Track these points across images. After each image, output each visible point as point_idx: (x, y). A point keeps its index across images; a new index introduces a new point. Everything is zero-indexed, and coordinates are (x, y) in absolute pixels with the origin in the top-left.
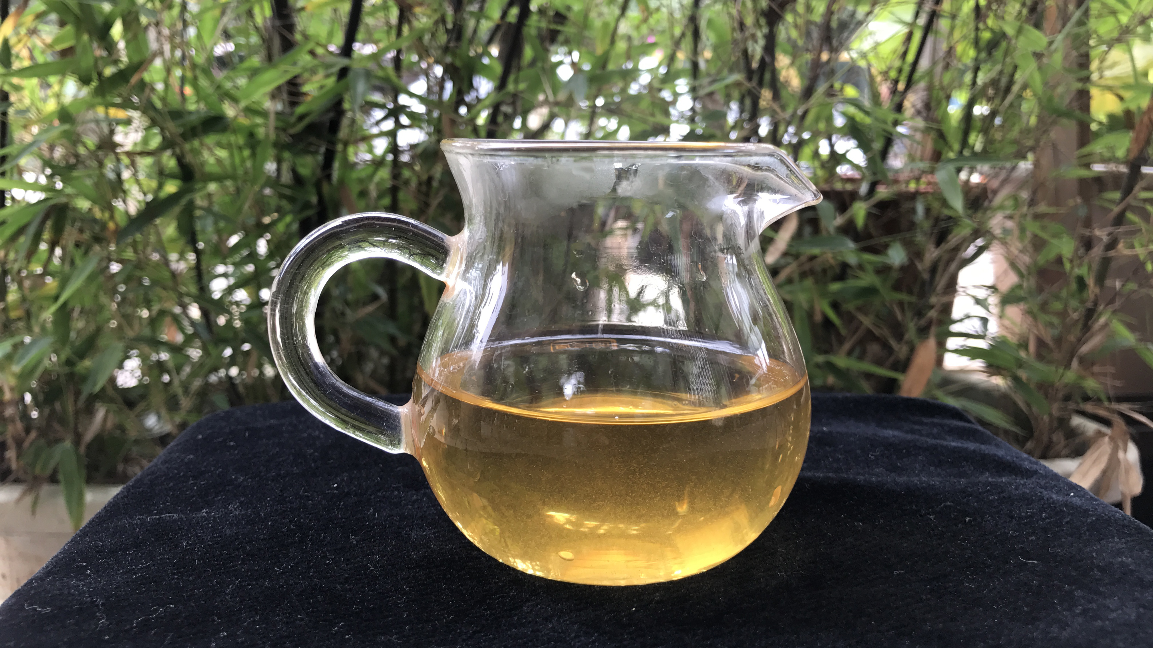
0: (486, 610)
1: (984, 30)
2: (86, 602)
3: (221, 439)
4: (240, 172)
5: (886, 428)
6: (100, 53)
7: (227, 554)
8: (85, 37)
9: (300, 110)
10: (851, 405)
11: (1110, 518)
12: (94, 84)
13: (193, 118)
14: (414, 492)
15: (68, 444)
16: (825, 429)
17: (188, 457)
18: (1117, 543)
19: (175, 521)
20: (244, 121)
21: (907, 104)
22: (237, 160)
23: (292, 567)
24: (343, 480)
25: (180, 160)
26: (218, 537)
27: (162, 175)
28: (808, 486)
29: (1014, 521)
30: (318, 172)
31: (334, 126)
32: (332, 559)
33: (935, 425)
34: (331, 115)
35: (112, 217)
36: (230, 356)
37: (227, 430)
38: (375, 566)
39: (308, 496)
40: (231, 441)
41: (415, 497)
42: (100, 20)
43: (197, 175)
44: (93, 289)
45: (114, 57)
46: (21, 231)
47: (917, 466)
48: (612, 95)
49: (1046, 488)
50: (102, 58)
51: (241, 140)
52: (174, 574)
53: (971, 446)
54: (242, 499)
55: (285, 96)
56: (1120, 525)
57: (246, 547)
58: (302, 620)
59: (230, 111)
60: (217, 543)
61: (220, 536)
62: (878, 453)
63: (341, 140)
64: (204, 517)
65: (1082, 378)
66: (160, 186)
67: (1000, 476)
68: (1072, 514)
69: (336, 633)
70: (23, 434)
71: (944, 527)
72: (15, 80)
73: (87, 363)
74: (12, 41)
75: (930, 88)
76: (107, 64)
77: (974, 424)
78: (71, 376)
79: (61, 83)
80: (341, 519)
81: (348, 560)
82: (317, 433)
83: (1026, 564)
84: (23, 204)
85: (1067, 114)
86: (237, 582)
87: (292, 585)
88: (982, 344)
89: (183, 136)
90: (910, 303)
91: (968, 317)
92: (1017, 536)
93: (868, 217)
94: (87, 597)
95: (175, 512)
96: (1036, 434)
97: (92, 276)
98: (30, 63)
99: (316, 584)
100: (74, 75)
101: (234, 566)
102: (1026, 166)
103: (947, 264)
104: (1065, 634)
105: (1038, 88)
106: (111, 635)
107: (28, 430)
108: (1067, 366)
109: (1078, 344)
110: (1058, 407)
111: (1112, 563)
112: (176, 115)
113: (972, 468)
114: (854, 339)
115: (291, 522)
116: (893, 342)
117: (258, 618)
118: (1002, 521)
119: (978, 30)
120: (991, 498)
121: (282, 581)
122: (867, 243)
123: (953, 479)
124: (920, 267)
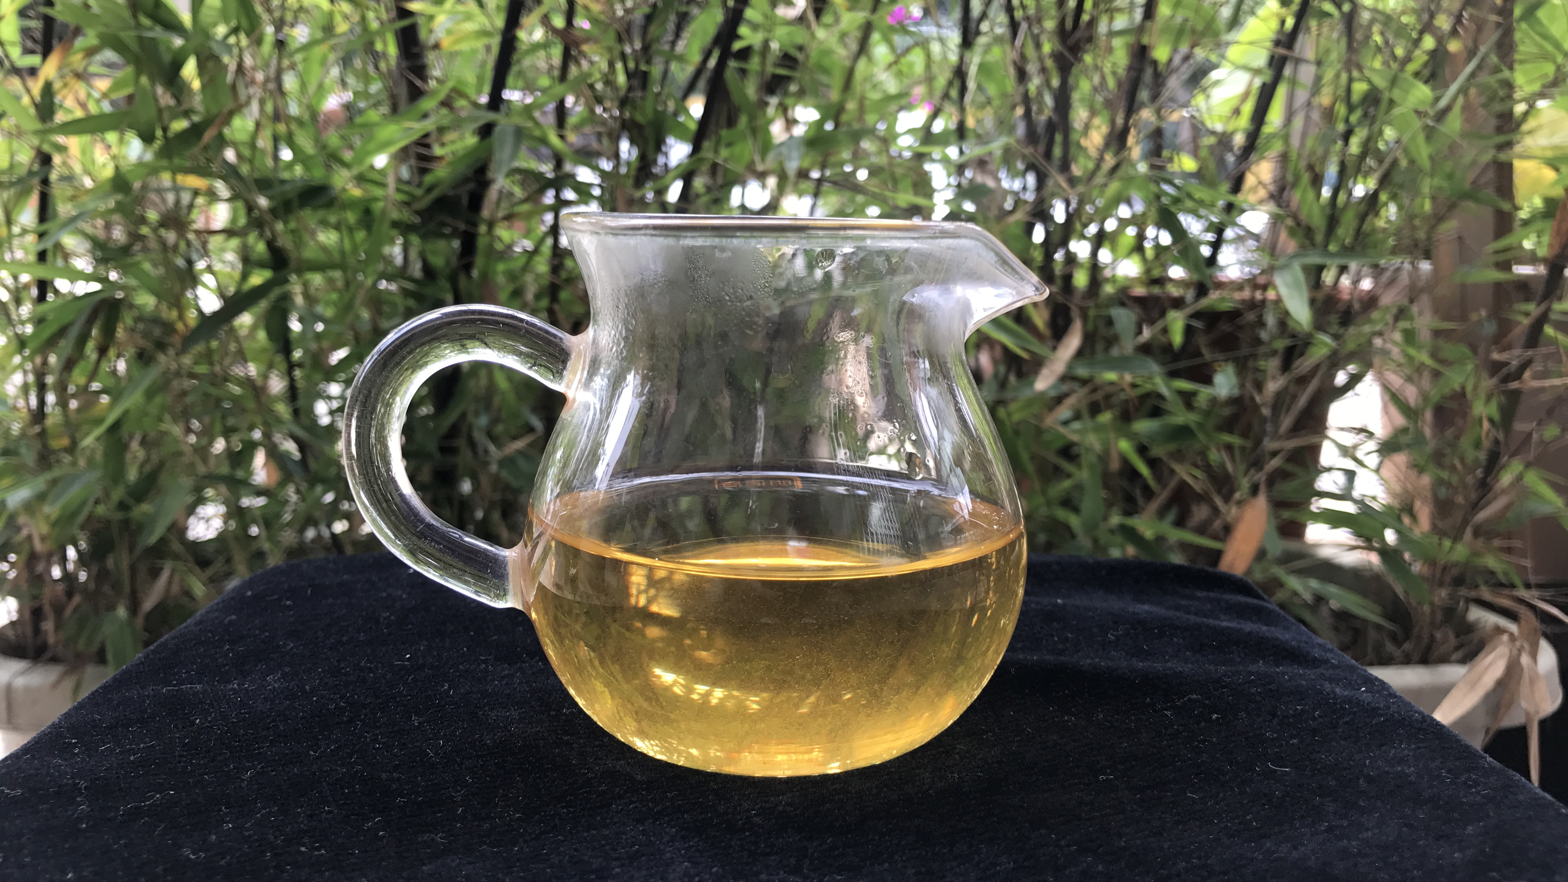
0: (563, 807)
1: (1360, 80)
2: (67, 784)
3: (276, 597)
4: (351, 260)
5: (1143, 603)
6: (168, 101)
7: (253, 734)
8: (144, 80)
9: (430, 179)
10: (1104, 572)
11: (1404, 719)
12: (158, 144)
13: (287, 187)
14: (506, 666)
15: (122, 612)
16: (1059, 601)
17: (229, 618)
18: (1403, 750)
19: (196, 694)
20: (356, 192)
21: (1250, 180)
22: (347, 245)
23: (331, 750)
24: (419, 649)
25: (271, 245)
26: (246, 713)
27: (248, 261)
28: (1012, 670)
29: (1275, 721)
30: (454, 261)
31: (476, 201)
32: (384, 743)
33: (1209, 600)
34: (471, 186)
35: (181, 317)
36: (330, 503)
37: (286, 586)
38: (436, 754)
39: (371, 668)
40: (287, 600)
41: (506, 672)
42: (167, 58)
43: (293, 264)
44: (153, 408)
45: (185, 106)
46: (62, 332)
47: (1170, 650)
48: (842, 163)
49: (1331, 680)
50: (169, 108)
51: (351, 217)
52: (183, 756)
53: (1249, 626)
54: (287, 670)
55: (413, 161)
56: (1415, 728)
57: (279, 726)
58: (329, 812)
60: (244, 719)
61: (249, 713)
62: (1121, 632)
63: (484, 220)
64: (234, 689)
65: (1476, 554)
66: (245, 276)
67: (1278, 666)
68: (1355, 713)
69: (369, 829)
70: (64, 599)
71: (1182, 725)
72: (61, 139)
73: (145, 508)
74: (57, 85)
75: (1284, 158)
76: (175, 116)
77: (1266, 601)
78: (126, 524)
79: (121, 141)
80: (405, 696)
81: (404, 744)
82: (400, 592)
83: (1276, 771)
84: (70, 298)
86: (259, 767)
87: (326, 772)
88: (1348, 507)
89: (273, 211)
90: (1243, 449)
91: (1329, 469)
92: (1275, 738)
93: (1189, 331)
94: (68, 779)
95: (199, 684)
96: (1416, 630)
97: (150, 394)
98: (79, 114)
99: (357, 772)
100: (134, 131)
101: (259, 748)
102: (1425, 266)
103: (1294, 397)
104: (1295, 854)
105: (1425, 162)
106: (90, 824)
107: (70, 594)
108: (1457, 538)
109: (1473, 509)
110: (1444, 593)
111: (1387, 773)
112: (264, 184)
113: (1242, 654)
114: (1163, 496)
115: (341, 698)
116: (1218, 501)
117: (276, 808)
118: (1260, 720)
119: (1351, 80)
120: (1253, 690)
121: (315, 766)
122: (1183, 364)
123: (1212, 667)
124: (1258, 399)
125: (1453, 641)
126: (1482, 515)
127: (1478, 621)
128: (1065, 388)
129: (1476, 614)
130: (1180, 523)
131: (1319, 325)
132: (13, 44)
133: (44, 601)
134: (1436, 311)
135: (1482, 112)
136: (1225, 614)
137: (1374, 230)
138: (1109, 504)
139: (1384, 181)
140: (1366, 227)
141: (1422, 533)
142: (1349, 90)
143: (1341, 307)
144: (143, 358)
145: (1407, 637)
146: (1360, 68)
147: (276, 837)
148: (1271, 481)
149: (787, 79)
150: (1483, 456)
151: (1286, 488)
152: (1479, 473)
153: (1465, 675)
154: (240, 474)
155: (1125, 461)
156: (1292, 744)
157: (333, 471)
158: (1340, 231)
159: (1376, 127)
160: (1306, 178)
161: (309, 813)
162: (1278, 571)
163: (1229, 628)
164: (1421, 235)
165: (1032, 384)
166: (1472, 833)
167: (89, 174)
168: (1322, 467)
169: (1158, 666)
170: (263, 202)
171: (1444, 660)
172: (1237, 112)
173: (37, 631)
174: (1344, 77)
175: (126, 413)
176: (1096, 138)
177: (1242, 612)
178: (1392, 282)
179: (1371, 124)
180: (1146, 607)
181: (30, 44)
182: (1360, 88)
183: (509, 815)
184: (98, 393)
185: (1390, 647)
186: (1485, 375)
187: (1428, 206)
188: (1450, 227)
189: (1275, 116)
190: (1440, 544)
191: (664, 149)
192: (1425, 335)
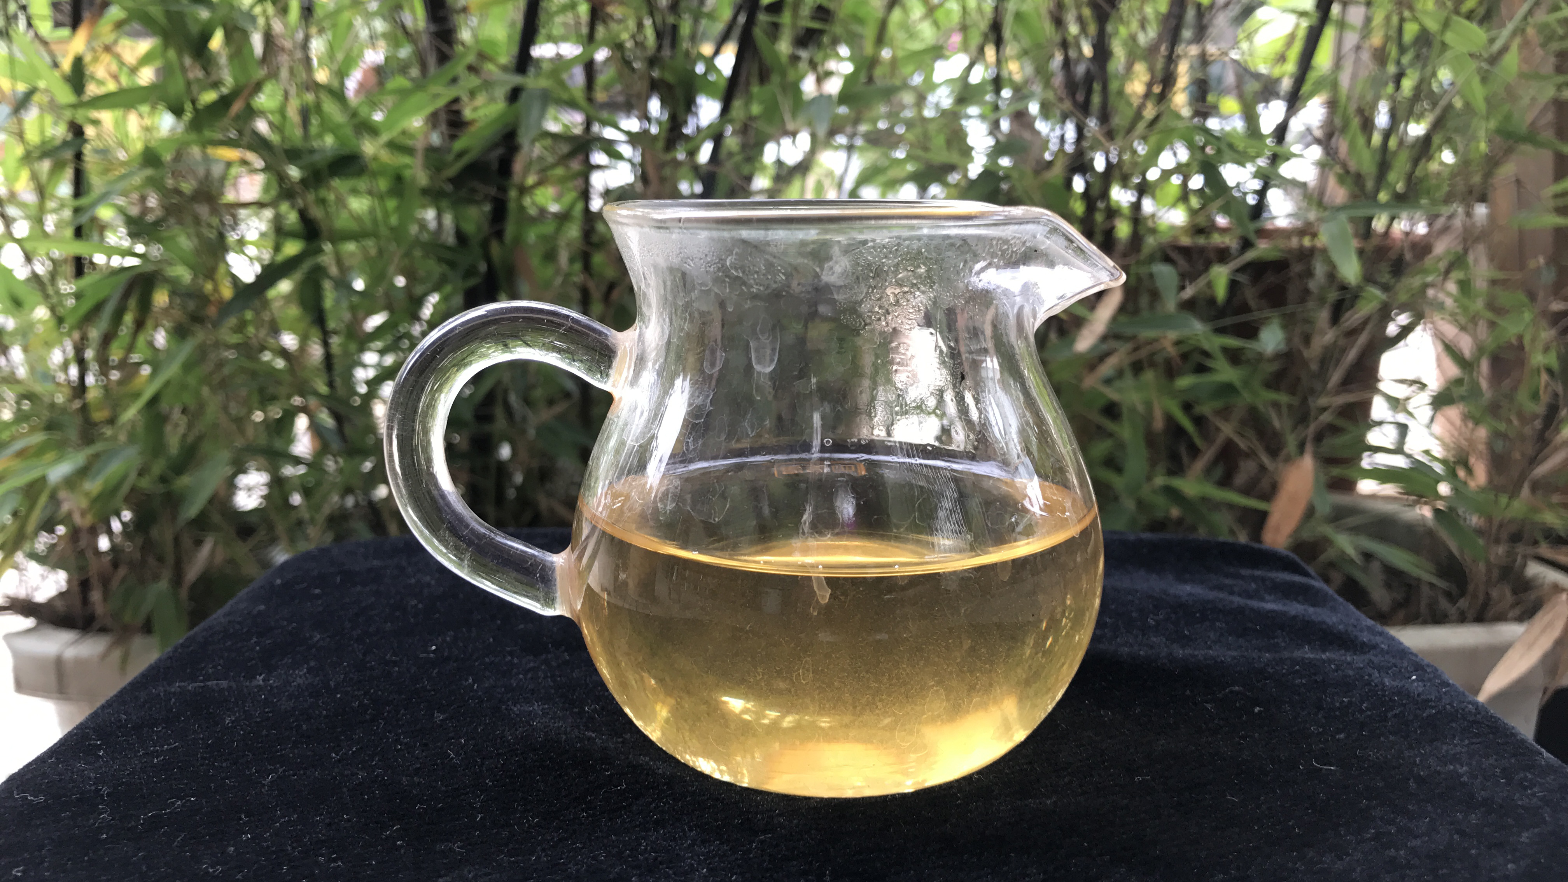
1: (1411, 20)
2: (89, 790)
3: (304, 585)
4: (383, 228)
5: (1186, 582)
6: (197, 73)
7: (275, 734)
8: (172, 54)
9: (459, 145)
11: (1457, 711)
12: (188, 115)
13: (318, 157)
14: (532, 657)
15: (163, 585)
17: (258, 608)
18: (1456, 746)
19: (221, 691)
20: (387, 160)
22: (379, 211)
23: (353, 752)
24: (445, 641)
25: (303, 215)
26: (270, 712)
27: (280, 232)
29: (1321, 714)
30: (486, 227)
31: (505, 168)
32: (406, 744)
33: (1254, 579)
34: (500, 151)
35: (215, 288)
37: (315, 573)
38: (457, 754)
39: (395, 662)
40: (316, 588)
41: (532, 665)
42: (194, 29)
43: (326, 233)
44: (192, 380)
45: (214, 78)
46: (99, 308)
47: (1212, 635)
48: (878, 120)
49: (1379, 669)
50: (198, 80)
51: (383, 184)
52: (205, 759)
53: (1295, 608)
54: (312, 664)
55: (443, 127)
57: (301, 726)
58: (348, 820)
59: (369, 148)
60: (268, 719)
61: (273, 712)
62: (1161, 617)
64: (259, 685)
65: (1533, 510)
66: (278, 247)
67: (1324, 651)
68: (1404, 705)
69: (387, 838)
70: (111, 571)
71: (1223, 720)
72: (93, 113)
73: (186, 480)
74: (88, 58)
76: (204, 88)
77: (1312, 578)
78: (167, 496)
79: (153, 114)
80: (429, 691)
81: (426, 745)
82: (428, 578)
83: (1320, 770)
84: (107, 272)
85: (1531, 137)
86: (281, 770)
87: (347, 776)
89: (304, 182)
90: (1290, 407)
91: (1380, 423)
92: (1320, 733)
93: (1233, 285)
94: (91, 785)
95: (226, 679)
96: (1471, 587)
97: (188, 367)
98: (112, 87)
99: (377, 776)
100: (164, 104)
101: (281, 750)
102: (1481, 210)
103: (1344, 351)
104: (1339, 865)
105: (1480, 104)
106: (110, 833)
107: (115, 565)
108: (1514, 494)
109: (1531, 463)
110: (1501, 550)
111: (1439, 773)
112: (293, 155)
113: (1287, 639)
114: (1209, 454)
115: (365, 694)
116: (1265, 459)
117: (295, 816)
118: (1305, 713)
119: (1402, 20)
120: (1298, 681)
121: (336, 770)
122: (1228, 321)
123: (1255, 655)
124: (1306, 354)
125: (1509, 598)
126: (1541, 470)
127: (1535, 578)
128: (1105, 347)
129: (1534, 569)
130: (1225, 482)
131: (1369, 278)
132: (43, 18)
133: (90, 574)
134: (1492, 259)
135: (1539, 52)
136: (1270, 594)
137: (1427, 176)
138: (1153, 463)
139: (1437, 125)
140: (1419, 172)
141: (1478, 487)
142: (1400, 31)
143: (1392, 255)
144: (179, 333)
145: (1463, 593)
146: (1411, 8)
147: (293, 848)
148: (1319, 438)
149: (821, 32)
150: (1540, 409)
151: (1335, 444)
152: (1538, 424)
153: (1523, 634)
154: (278, 444)
155: (1170, 419)
156: (1338, 740)
157: (370, 440)
158: (1392, 176)
159: (1429, 69)
160: (1356, 122)
161: (327, 821)
162: (1328, 530)
163: (1274, 611)
164: (1477, 179)
165: (1073, 341)
166: (1527, 841)
167: (123, 147)
168: (1372, 421)
169: (1200, 653)
170: (294, 172)
171: (1501, 618)
172: (1282, 58)
173: (85, 601)
174: (1395, 20)
175: (167, 384)
176: (1137, 87)
177: (1289, 592)
178: (1445, 229)
179: (1424, 66)
180: (1188, 588)
181: (60, 17)
182: (1411, 30)
183: (528, 821)
184: (139, 364)
185: (1444, 603)
186: (1544, 323)
187: (1483, 147)
188: (1508, 170)
189: (1323, 58)
190: (1496, 502)
191: (694, 109)
192: (1480, 284)
